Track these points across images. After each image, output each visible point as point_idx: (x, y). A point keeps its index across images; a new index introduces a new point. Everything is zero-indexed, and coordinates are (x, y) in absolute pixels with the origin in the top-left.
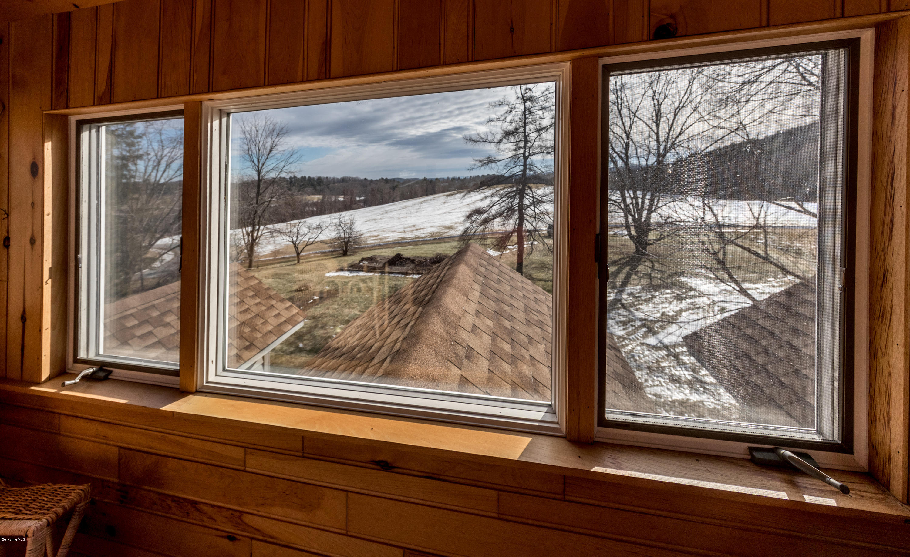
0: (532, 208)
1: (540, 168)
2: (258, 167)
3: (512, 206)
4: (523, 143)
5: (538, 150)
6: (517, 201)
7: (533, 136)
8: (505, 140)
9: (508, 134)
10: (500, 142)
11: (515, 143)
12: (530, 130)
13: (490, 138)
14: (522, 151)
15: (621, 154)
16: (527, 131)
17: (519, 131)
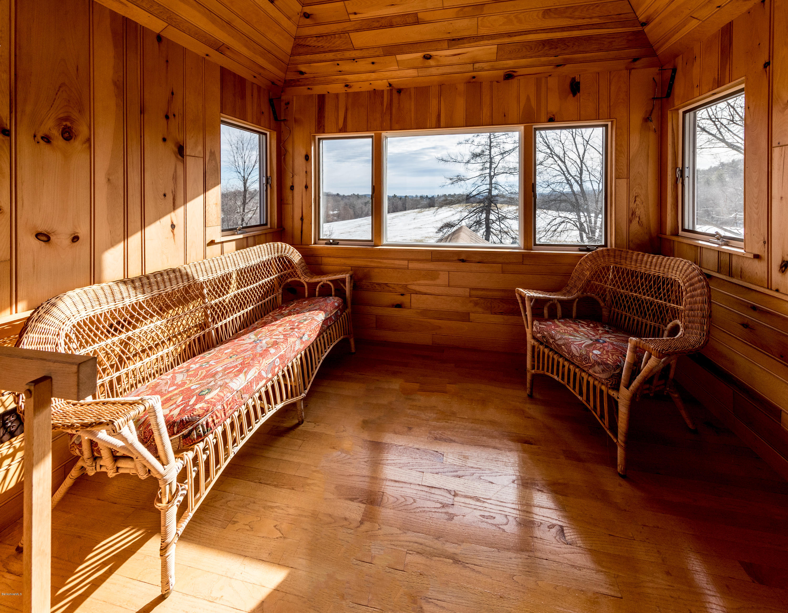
0: (498, 223)
1: (504, 186)
2: (244, 177)
3: (480, 220)
4: (489, 164)
5: (502, 171)
6: (484, 216)
7: (497, 159)
8: (472, 161)
9: (475, 156)
10: (468, 162)
11: (482, 164)
12: (495, 153)
13: (459, 159)
14: (488, 171)
15: (575, 177)
16: (492, 153)
17: (485, 153)
